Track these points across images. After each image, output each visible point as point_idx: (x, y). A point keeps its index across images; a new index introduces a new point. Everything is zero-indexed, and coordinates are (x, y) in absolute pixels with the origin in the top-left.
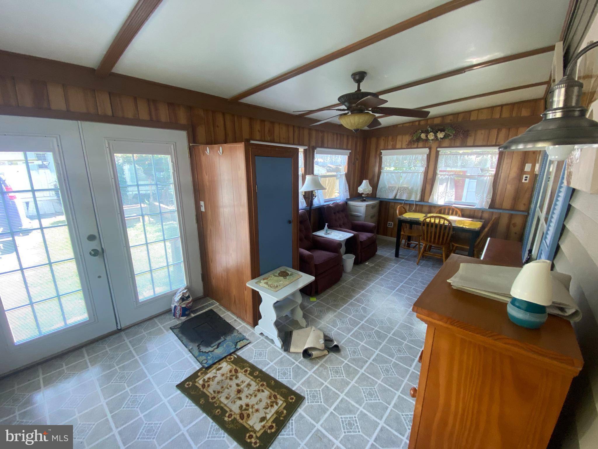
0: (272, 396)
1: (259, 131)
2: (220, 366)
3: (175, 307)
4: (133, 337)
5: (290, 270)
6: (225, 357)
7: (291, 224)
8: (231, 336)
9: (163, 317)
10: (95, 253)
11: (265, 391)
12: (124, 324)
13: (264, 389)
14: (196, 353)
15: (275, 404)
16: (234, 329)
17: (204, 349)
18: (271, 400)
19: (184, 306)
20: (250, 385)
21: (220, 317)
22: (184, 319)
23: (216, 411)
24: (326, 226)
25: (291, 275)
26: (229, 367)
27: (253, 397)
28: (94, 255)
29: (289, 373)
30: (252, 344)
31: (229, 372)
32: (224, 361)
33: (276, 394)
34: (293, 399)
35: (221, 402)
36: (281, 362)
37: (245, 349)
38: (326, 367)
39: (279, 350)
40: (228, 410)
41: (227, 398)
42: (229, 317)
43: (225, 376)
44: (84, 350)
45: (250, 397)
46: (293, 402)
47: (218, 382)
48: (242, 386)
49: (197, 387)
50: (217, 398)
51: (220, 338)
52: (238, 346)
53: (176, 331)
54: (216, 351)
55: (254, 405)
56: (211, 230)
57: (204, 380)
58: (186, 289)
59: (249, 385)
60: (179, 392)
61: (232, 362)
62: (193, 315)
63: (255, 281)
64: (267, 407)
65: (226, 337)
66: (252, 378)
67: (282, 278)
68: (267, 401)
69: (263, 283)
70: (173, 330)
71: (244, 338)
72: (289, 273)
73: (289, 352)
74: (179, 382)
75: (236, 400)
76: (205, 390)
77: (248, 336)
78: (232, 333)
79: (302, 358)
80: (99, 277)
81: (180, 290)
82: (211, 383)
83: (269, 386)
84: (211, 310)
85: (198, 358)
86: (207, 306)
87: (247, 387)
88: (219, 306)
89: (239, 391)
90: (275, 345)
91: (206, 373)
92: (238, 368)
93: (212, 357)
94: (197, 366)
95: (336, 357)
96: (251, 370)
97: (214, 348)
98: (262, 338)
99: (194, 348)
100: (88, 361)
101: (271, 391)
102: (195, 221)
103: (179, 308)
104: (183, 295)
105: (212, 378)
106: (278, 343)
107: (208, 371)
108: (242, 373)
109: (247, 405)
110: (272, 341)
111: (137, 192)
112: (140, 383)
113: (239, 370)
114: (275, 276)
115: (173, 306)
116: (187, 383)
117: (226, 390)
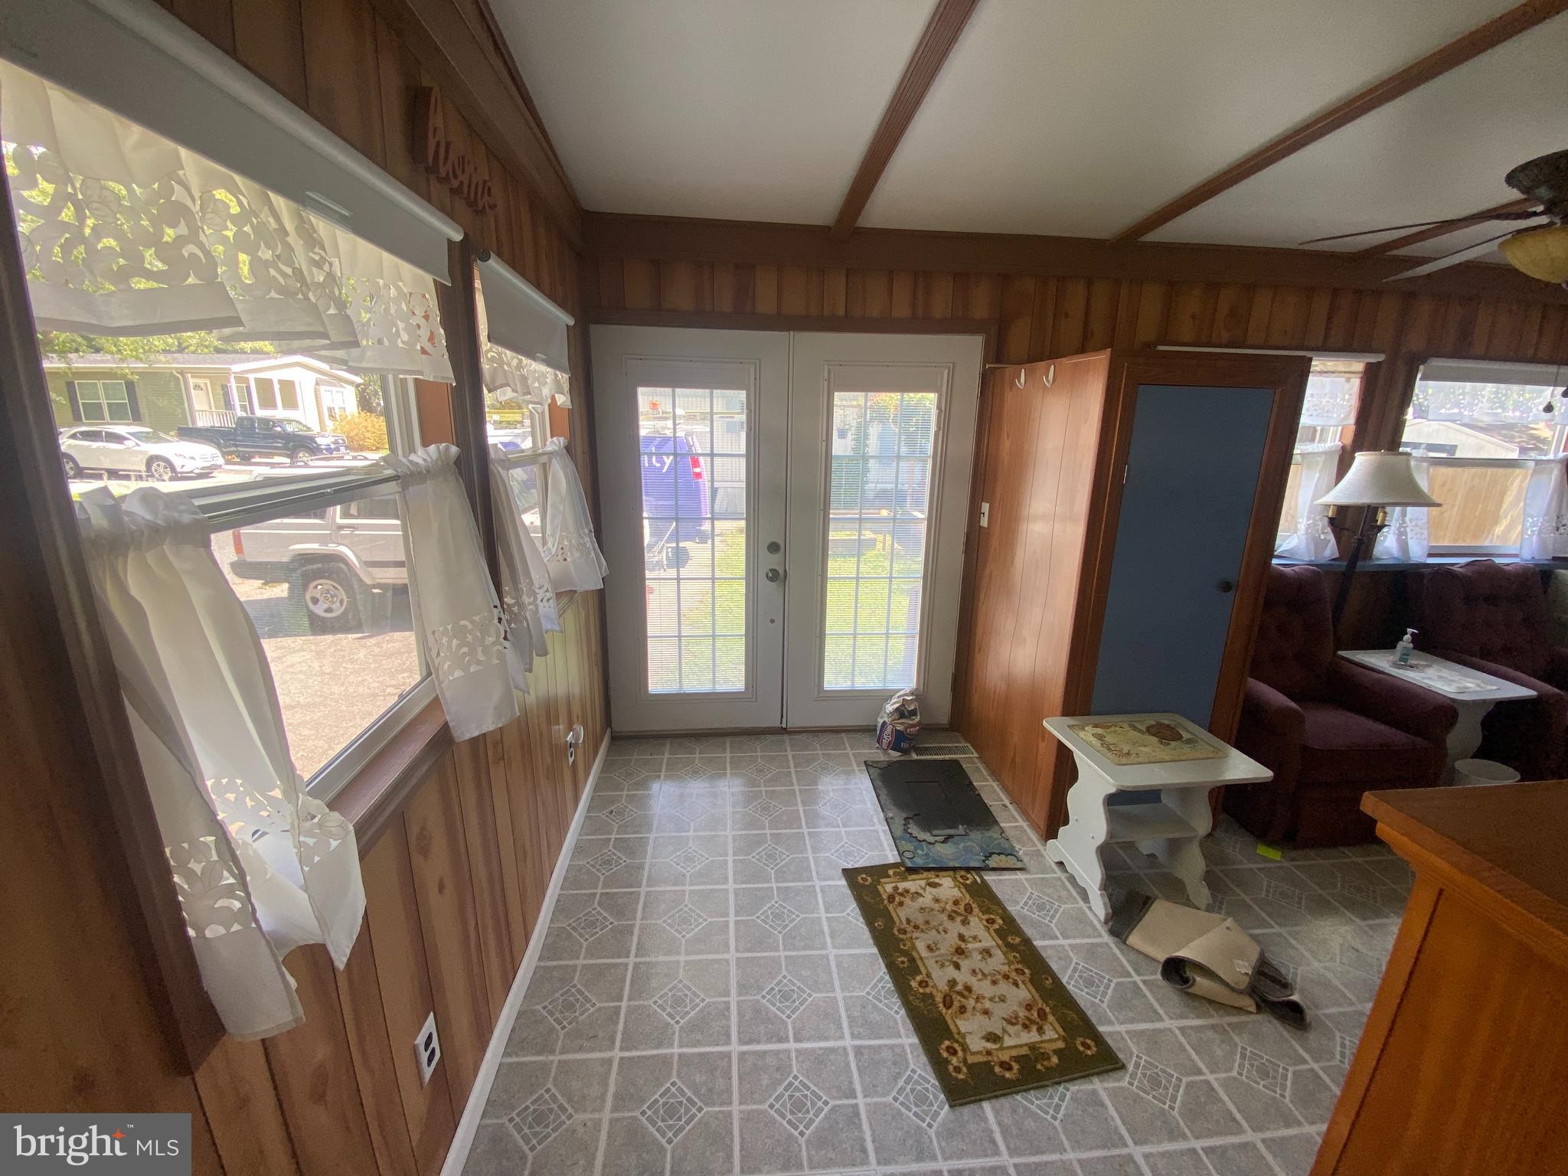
0: (1035, 1009)
1: (1193, 317)
2: (937, 880)
3: (884, 723)
4: (800, 750)
5: (1191, 729)
6: (954, 869)
7: (1230, 594)
8: (982, 833)
9: (858, 736)
10: (774, 576)
11: (1022, 986)
12: (794, 721)
13: (1020, 983)
14: (899, 832)
15: (1034, 1028)
16: (996, 822)
17: (914, 830)
18: (1027, 1014)
19: (900, 728)
20: (990, 955)
21: (971, 783)
22: (895, 755)
23: (899, 956)
24: (1408, 637)
25: (1188, 741)
26: (956, 893)
27: (987, 982)
28: (772, 579)
29: (1102, 988)
30: (1028, 876)
31: (950, 903)
32: (950, 876)
33: (1048, 1010)
34: (1088, 1047)
35: (914, 947)
36: (1091, 952)
37: (1007, 876)
38: (1232, 1039)
39: (1096, 922)
40: (922, 969)
41: (929, 948)
42: (992, 792)
43: (942, 905)
44: (728, 740)
45: (980, 976)
46: (1086, 1055)
47: (922, 909)
48: (970, 946)
49: (879, 894)
50: (909, 935)
51: (955, 827)
52: (993, 862)
53: (875, 772)
54: (939, 847)
55: (984, 998)
56: (991, 574)
57: (896, 888)
58: (912, 694)
59: (987, 953)
60: (843, 882)
61: (966, 886)
62: (914, 756)
63: (1069, 721)
64: (1014, 1021)
65: (970, 830)
66: (1000, 942)
67: (1155, 739)
68: (1018, 1009)
69: (1088, 734)
70: (869, 768)
71: (1011, 853)
72: (1186, 735)
73: (1124, 942)
74: (850, 867)
75: (947, 963)
76: (891, 908)
77: (1025, 854)
78: (988, 830)
79: (1159, 976)
80: (772, 621)
81: (902, 693)
82: (907, 901)
83: (1036, 982)
84: (956, 762)
85: (898, 841)
86: (950, 751)
87: (981, 953)
88: (976, 760)
89: (960, 951)
90: (1090, 908)
91: (905, 879)
92: (974, 906)
93: (927, 855)
94: (891, 856)
95: (1282, 1036)
96: (1005, 927)
97: (937, 838)
98: (1059, 873)
99: (896, 819)
100: (728, 760)
101: (1037, 996)
102: (961, 547)
103: (889, 729)
104: (903, 705)
105: (912, 894)
106: (1099, 907)
107: (910, 878)
108: (981, 920)
109: (968, 989)
110: (1084, 895)
111: (892, 486)
112: (787, 831)
113: (976, 910)
114: (1135, 728)
115: (881, 721)
116: (864, 876)
117: (934, 932)
